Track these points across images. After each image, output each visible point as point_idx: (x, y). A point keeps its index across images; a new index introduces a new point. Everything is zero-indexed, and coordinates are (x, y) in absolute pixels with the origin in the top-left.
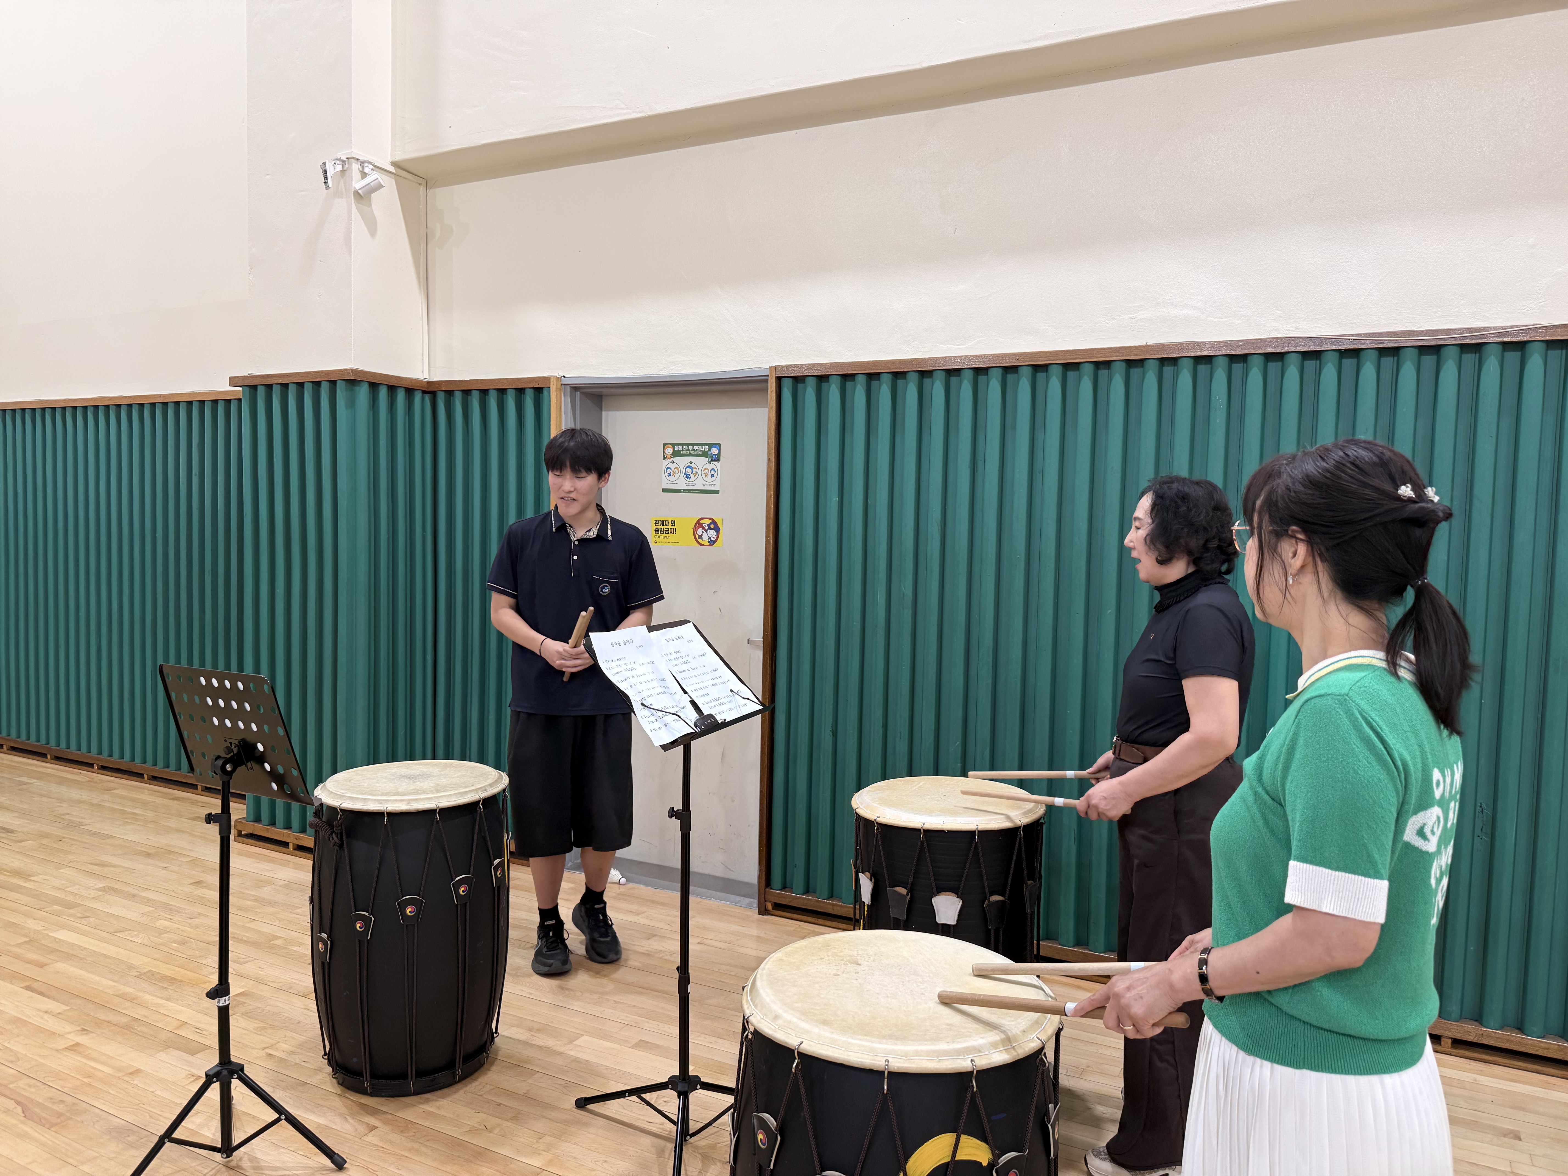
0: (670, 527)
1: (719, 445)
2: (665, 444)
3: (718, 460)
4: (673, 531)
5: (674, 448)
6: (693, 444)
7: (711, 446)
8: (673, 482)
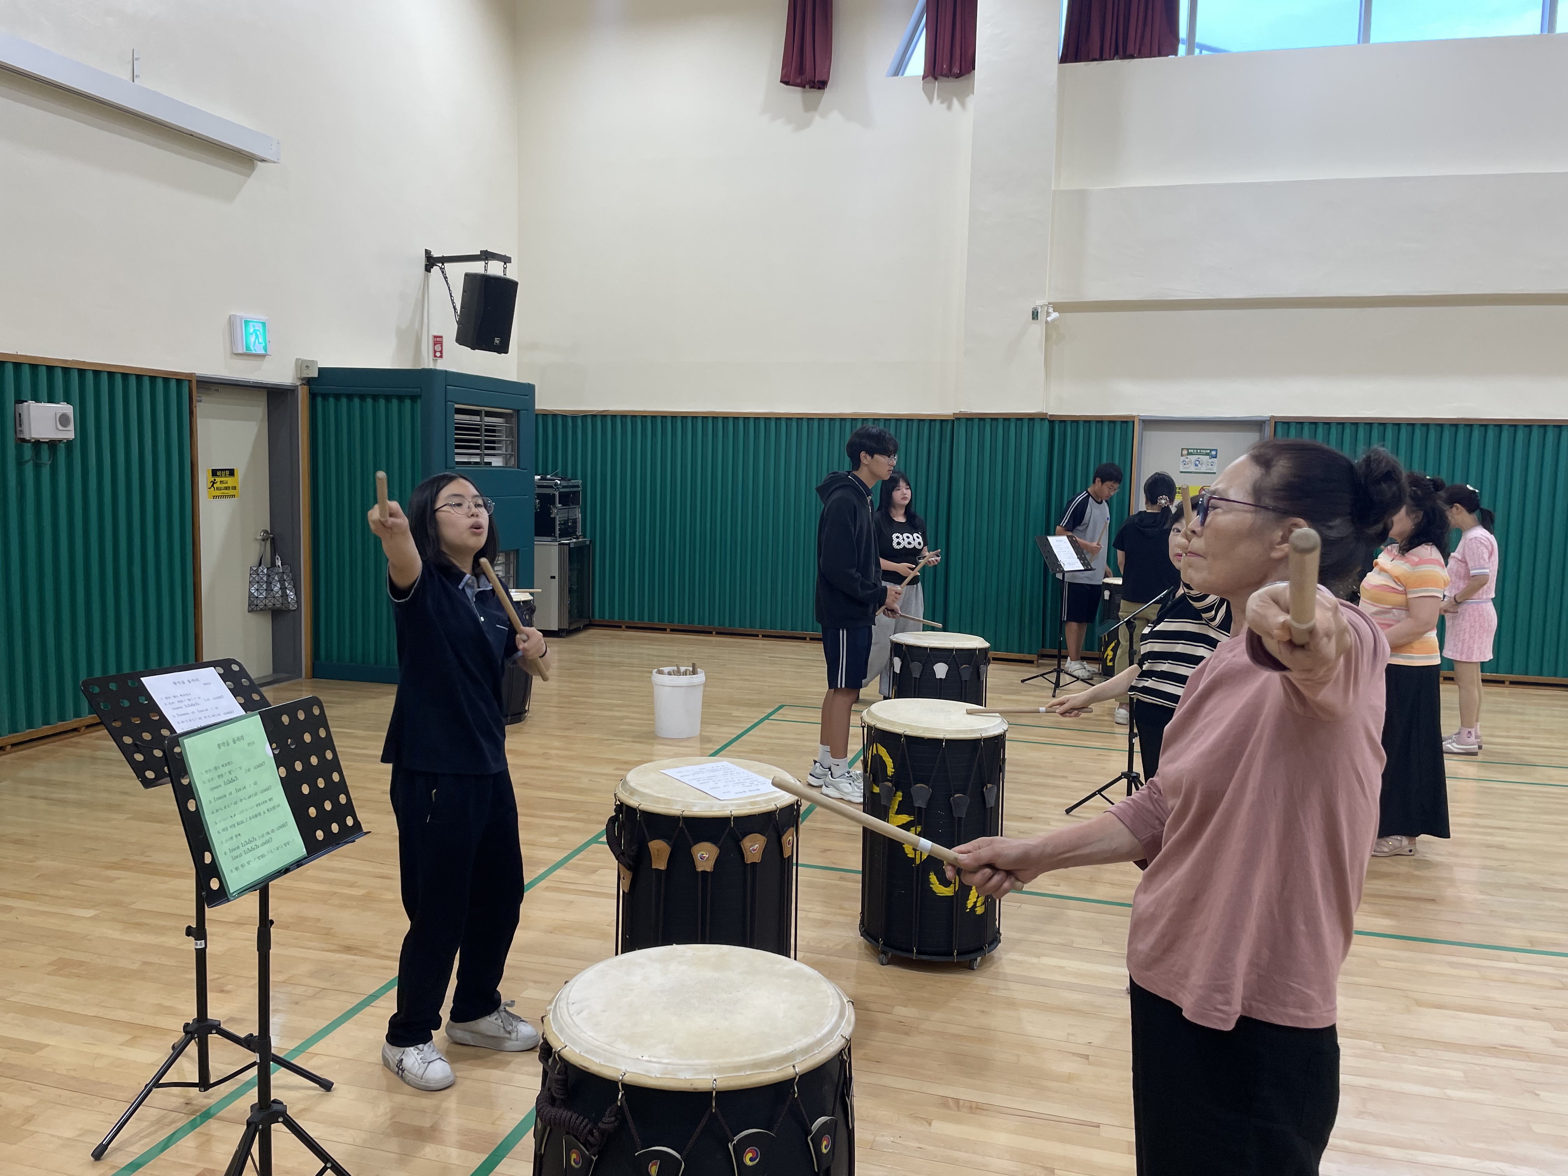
1: (1217, 450)
2: (1182, 449)
3: (1216, 457)
5: (1188, 451)
6: (1201, 449)
7: (1211, 450)
8: (1188, 468)
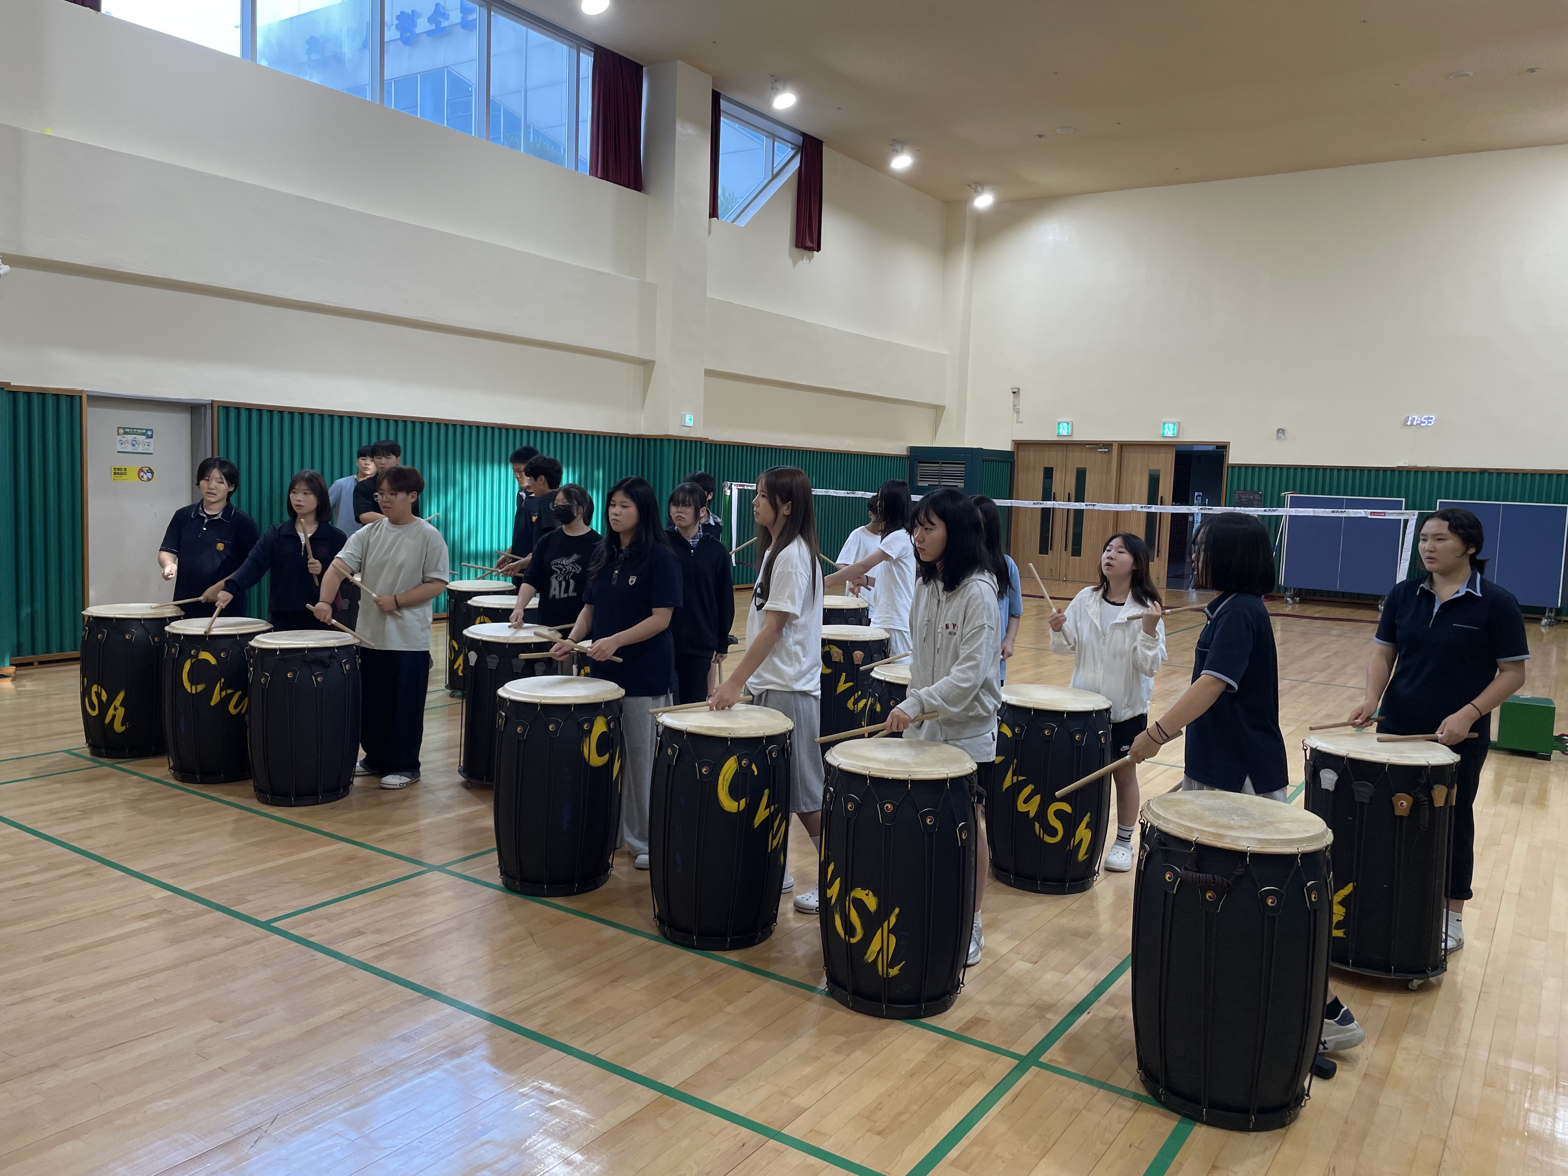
0: (123, 471)
1: (152, 430)
2: (118, 428)
3: (152, 438)
4: (125, 474)
5: (124, 430)
6: (136, 429)
7: (147, 430)
8: (125, 448)
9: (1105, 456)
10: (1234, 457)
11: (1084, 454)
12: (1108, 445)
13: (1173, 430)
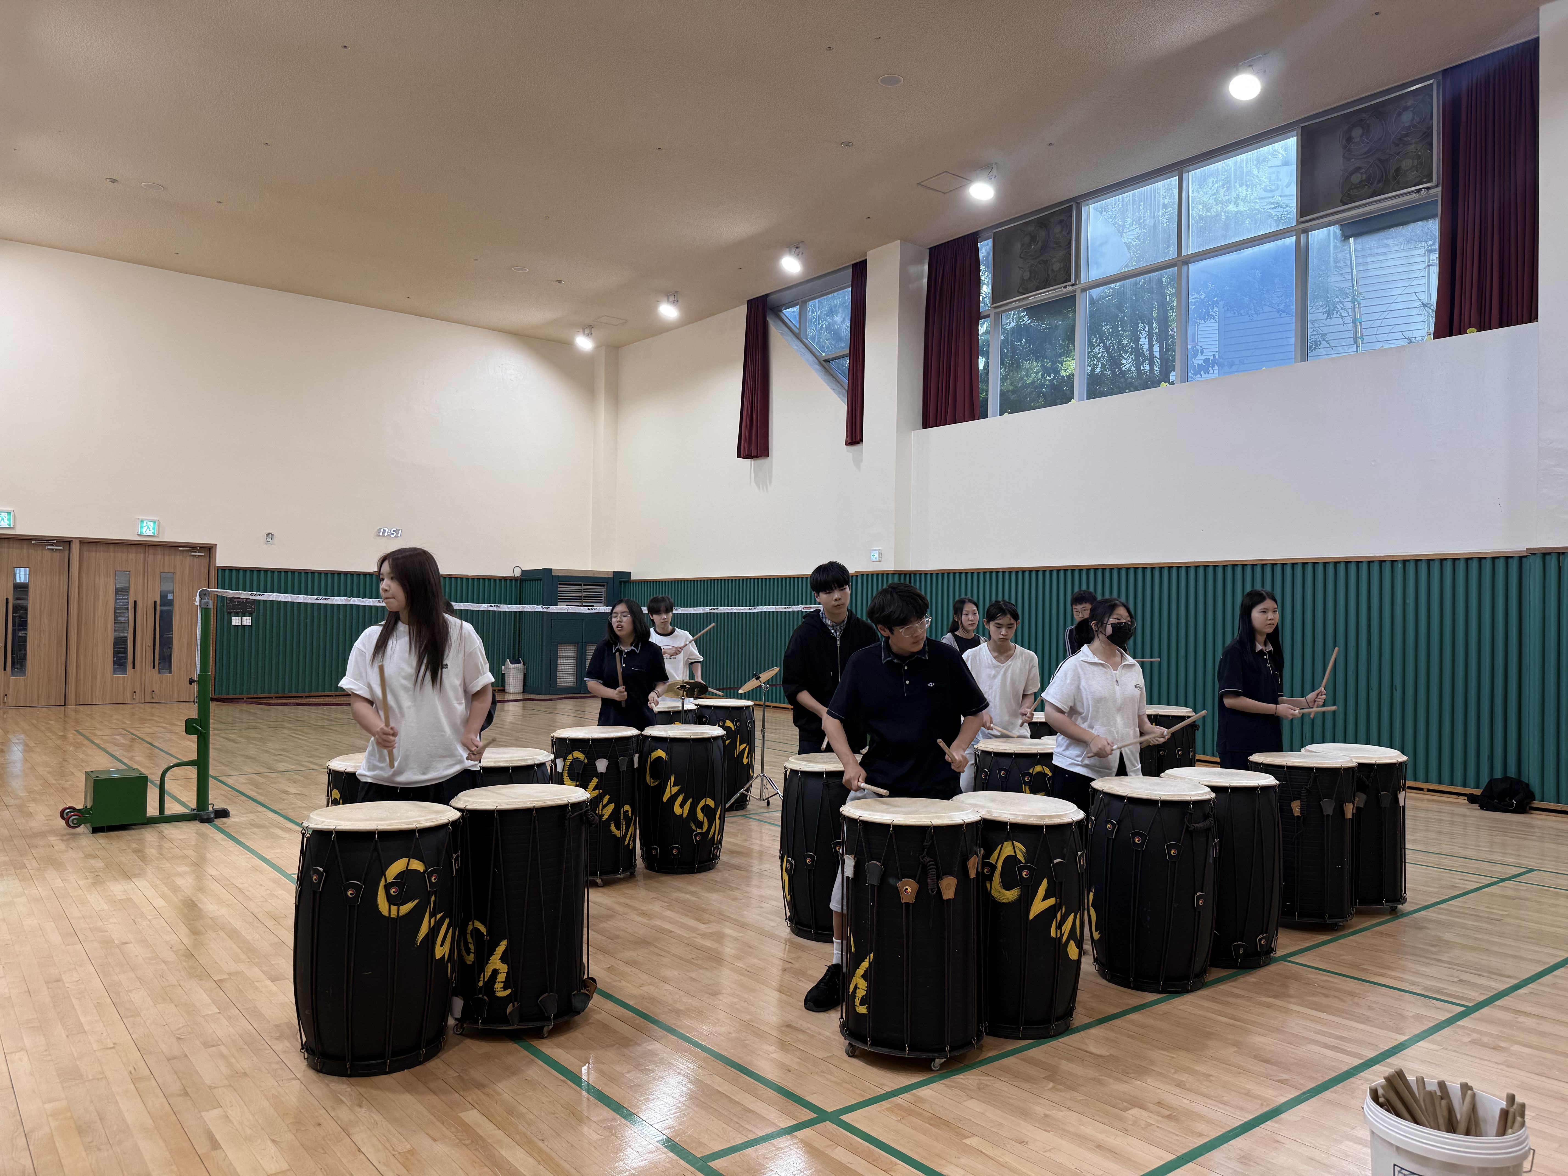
9: (57, 555)
10: (222, 559)
11: (25, 551)
12: (66, 542)
13: (154, 529)
